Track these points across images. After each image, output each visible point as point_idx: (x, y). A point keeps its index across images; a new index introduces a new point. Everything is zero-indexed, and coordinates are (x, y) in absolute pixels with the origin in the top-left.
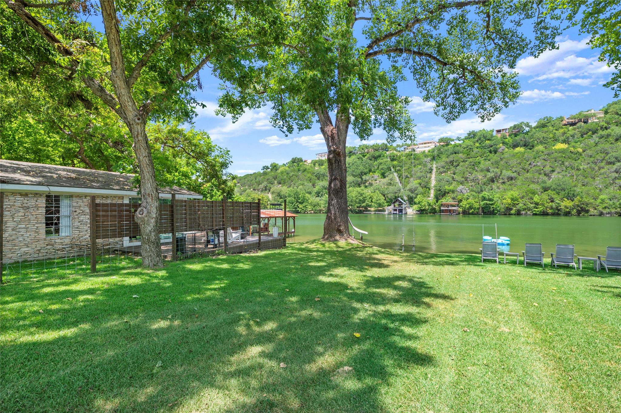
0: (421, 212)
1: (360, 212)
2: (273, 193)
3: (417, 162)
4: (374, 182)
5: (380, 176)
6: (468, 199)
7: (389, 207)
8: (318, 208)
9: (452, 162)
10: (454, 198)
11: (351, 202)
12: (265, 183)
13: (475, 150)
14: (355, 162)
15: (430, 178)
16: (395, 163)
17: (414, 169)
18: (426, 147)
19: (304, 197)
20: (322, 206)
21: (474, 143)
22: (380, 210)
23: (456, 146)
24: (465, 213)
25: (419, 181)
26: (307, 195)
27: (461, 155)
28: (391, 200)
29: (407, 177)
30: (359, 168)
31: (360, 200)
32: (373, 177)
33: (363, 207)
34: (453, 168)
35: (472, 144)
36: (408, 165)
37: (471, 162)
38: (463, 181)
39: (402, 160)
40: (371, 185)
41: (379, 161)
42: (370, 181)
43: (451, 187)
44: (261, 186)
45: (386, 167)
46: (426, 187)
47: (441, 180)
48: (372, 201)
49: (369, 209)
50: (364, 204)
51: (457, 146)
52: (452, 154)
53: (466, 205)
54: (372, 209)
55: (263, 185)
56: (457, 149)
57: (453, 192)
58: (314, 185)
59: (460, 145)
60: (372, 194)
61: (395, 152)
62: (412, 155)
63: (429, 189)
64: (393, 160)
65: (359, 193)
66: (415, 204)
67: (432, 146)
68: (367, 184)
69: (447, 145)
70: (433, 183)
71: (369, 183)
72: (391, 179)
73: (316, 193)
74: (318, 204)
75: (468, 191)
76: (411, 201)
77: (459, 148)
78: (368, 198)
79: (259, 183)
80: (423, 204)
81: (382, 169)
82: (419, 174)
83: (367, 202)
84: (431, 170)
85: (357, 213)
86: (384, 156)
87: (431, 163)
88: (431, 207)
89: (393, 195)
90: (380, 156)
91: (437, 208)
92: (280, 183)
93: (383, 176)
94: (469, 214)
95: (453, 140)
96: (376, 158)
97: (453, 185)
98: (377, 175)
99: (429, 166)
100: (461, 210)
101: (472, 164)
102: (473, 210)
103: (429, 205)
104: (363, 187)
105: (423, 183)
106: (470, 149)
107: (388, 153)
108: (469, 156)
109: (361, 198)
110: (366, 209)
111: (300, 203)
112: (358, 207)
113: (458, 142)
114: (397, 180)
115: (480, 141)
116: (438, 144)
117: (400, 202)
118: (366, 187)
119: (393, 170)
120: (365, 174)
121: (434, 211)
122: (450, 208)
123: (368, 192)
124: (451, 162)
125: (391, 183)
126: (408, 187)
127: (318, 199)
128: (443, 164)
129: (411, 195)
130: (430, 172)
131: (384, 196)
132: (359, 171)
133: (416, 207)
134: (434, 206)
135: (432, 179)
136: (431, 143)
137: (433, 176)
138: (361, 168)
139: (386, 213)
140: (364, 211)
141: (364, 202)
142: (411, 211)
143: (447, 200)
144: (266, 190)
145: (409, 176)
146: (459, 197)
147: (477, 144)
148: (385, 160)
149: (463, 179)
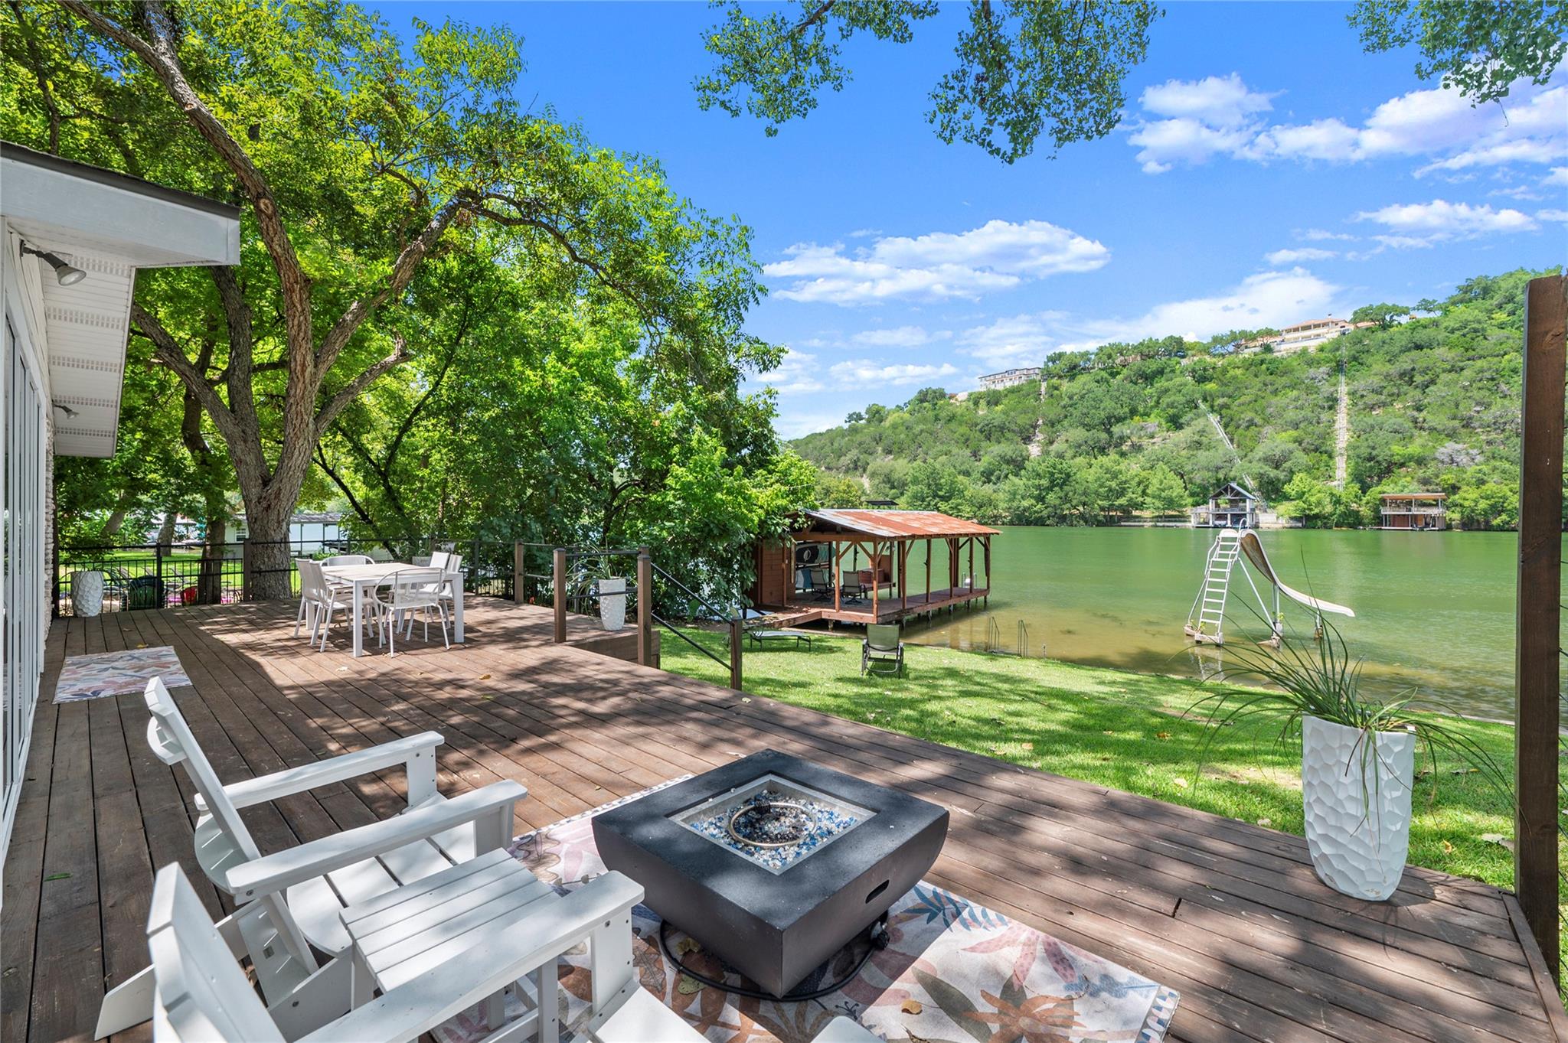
0: (1308, 520)
1: (1110, 522)
2: (873, 475)
3: (1281, 381)
4: (1145, 442)
5: (1165, 425)
6: (1481, 482)
7: (1201, 509)
8: (990, 511)
9: (1407, 376)
10: (1425, 482)
11: (1085, 493)
12: (853, 454)
13: (1494, 334)
14: (1089, 391)
15: (1331, 424)
16: (1211, 386)
17: (1275, 400)
18: (1309, 338)
19: (953, 482)
20: (1002, 505)
21: (1491, 311)
22: (1171, 514)
23: (1416, 326)
24: (1470, 524)
25: (1294, 433)
26: (960, 478)
27: (1440, 352)
28: (1204, 489)
29: (1251, 423)
30: (1102, 406)
31: (1110, 490)
32: (1142, 428)
33: (1120, 507)
34: (1414, 394)
35: (1482, 316)
36: (1253, 391)
37: (1482, 371)
38: (1454, 430)
39: (1235, 378)
40: (1137, 448)
41: (1161, 383)
42: (1134, 439)
43: (1414, 449)
44: (845, 460)
45: (1182, 400)
46: (1321, 450)
47: (1373, 427)
48: (1144, 493)
49: (1135, 513)
50: (1122, 501)
51: (1425, 327)
52: (1409, 350)
53: (1476, 502)
54: (1147, 514)
55: (849, 456)
56: (1421, 336)
57: (1421, 462)
58: (975, 454)
59: (1435, 323)
60: (1144, 474)
61: (1208, 358)
62: (1262, 362)
63: (1331, 457)
64: (1202, 379)
65: (1108, 471)
66: (1287, 498)
67: (1333, 334)
68: (1124, 448)
69: (1385, 327)
70: (1342, 437)
71: (1133, 445)
72: (1202, 433)
73: (982, 473)
74: (990, 502)
75: (1479, 459)
76: (1273, 492)
77: (1431, 332)
78: (1134, 483)
79: (840, 454)
80: (1313, 499)
81: (1171, 405)
82: (1291, 415)
83: (1130, 495)
84: (1332, 401)
85: (1100, 524)
86: (1173, 371)
87: (1333, 380)
88: (1341, 509)
89: (1207, 474)
90: (1161, 372)
91: (1365, 511)
92: (890, 452)
93: (1175, 423)
94: (1489, 528)
95: (1405, 311)
96: (1148, 378)
97: (1418, 441)
98: (1153, 422)
99: (1326, 389)
100: (1456, 516)
101: (1487, 375)
102: (1504, 517)
103: (1337, 502)
104: (1114, 456)
105: (1307, 439)
106: (1476, 331)
107: (1184, 362)
108: (1471, 353)
109: (1113, 484)
110: (1126, 514)
111: (942, 498)
112: (1102, 509)
113: (1422, 316)
114: (1221, 433)
115: (1510, 307)
116: (1351, 327)
117: (1238, 493)
118: (1123, 454)
119: (1202, 406)
120: (1120, 420)
121: (1351, 521)
122: (1415, 511)
123: (1132, 467)
124: (1402, 375)
125: (1199, 443)
126: (1260, 451)
127: (988, 488)
128: (1376, 381)
129: (1273, 473)
130: (1331, 408)
131: (1182, 477)
132: (1103, 415)
133: (1287, 508)
134: (1354, 506)
135: (1337, 426)
136: (1324, 325)
137: (1342, 420)
138: (1108, 404)
139: (1192, 523)
140: (1120, 519)
141: (1122, 493)
142: (1272, 519)
143: (1401, 486)
144: (856, 468)
145: (1258, 420)
146: (1449, 478)
147: (1501, 316)
148: (1178, 380)
149: (1456, 423)
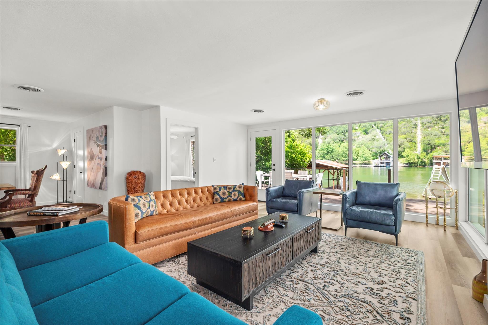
0: (410, 164)
4: (356, 138)
5: (363, 133)
7: (376, 161)
9: (439, 118)
10: (445, 152)
11: (338, 156)
15: (416, 133)
22: (366, 163)
25: (405, 136)
28: (377, 154)
29: (390, 132)
31: (347, 154)
32: (355, 134)
34: (441, 123)
40: (354, 141)
43: (441, 141)
45: (368, 125)
46: (412, 141)
47: (428, 134)
48: (358, 155)
54: (358, 162)
57: (444, 145)
60: (357, 149)
63: (416, 144)
65: (346, 148)
66: (404, 157)
70: (420, 137)
72: (374, 136)
80: (411, 157)
81: (364, 126)
84: (416, 126)
88: (420, 160)
91: (428, 161)
93: (366, 132)
97: (443, 138)
98: (359, 132)
99: (413, 122)
103: (419, 158)
105: (409, 138)
112: (344, 161)
114: (381, 136)
117: (388, 155)
119: (374, 127)
121: (423, 164)
124: (437, 117)
125: (374, 139)
128: (429, 119)
130: (415, 128)
131: (369, 150)
133: (404, 160)
134: (424, 160)
135: (417, 134)
137: (419, 131)
139: (373, 165)
143: (439, 153)
